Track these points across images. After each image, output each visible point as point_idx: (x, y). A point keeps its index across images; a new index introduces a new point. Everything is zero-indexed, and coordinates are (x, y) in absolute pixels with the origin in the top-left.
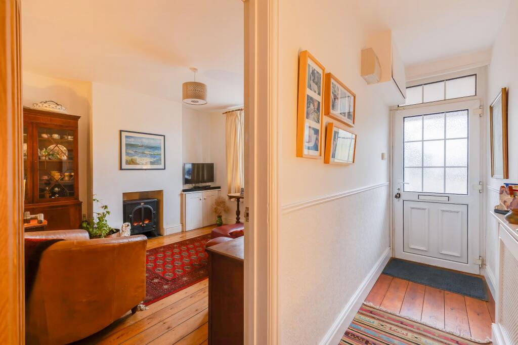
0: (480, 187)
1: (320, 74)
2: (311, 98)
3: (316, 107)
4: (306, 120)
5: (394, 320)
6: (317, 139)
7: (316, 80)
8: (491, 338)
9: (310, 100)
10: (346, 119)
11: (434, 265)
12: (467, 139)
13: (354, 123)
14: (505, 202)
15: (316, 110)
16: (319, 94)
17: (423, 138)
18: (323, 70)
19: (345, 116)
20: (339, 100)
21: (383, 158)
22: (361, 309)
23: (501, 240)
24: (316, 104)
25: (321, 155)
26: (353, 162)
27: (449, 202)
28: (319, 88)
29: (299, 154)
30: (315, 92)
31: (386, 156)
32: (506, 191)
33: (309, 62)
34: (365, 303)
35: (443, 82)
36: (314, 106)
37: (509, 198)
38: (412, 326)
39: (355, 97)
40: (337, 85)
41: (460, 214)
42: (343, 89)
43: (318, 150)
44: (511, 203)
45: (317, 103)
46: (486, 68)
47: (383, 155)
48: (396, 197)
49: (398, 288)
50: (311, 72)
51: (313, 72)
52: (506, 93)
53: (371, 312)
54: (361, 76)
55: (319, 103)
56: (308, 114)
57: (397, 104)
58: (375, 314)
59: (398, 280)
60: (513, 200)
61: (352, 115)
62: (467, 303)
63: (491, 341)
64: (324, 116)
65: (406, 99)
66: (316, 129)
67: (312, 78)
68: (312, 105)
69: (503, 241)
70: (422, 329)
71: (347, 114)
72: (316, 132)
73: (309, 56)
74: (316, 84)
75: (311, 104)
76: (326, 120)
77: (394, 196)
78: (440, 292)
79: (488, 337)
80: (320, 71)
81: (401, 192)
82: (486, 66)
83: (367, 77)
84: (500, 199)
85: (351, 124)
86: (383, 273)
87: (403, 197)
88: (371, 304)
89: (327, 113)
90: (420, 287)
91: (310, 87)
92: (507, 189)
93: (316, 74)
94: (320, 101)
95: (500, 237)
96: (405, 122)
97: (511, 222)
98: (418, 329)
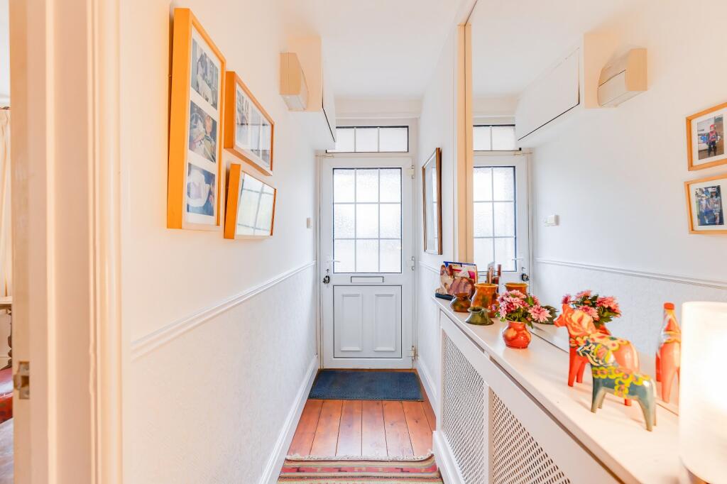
0: (412, 263)
1: (216, 68)
2: (200, 110)
3: (209, 130)
4: (189, 151)
5: (329, 470)
6: (210, 193)
7: (209, 77)
8: (432, 450)
9: (197, 113)
10: (259, 160)
11: (368, 368)
12: (400, 205)
13: (271, 169)
14: (446, 284)
15: (209, 135)
16: (215, 105)
17: (356, 200)
18: (223, 63)
19: (258, 155)
20: (249, 126)
21: (308, 226)
22: (284, 470)
23: (443, 331)
24: (209, 124)
25: (218, 224)
26: (272, 234)
27: (384, 284)
28: (214, 93)
29: (174, 221)
30: (207, 100)
31: (312, 224)
32: (447, 272)
33: (195, 35)
34: (289, 457)
35: (376, 129)
36: (204, 127)
37: (449, 280)
38: (352, 470)
39: (272, 126)
40: (246, 98)
41: (394, 297)
42: (255, 108)
43: (211, 213)
44: (451, 285)
45: (211, 122)
46: (416, 120)
47: (308, 221)
48: (325, 281)
49: (331, 416)
50: (198, 57)
51: (203, 58)
52: (439, 153)
53: (298, 470)
54: (281, 94)
55: (214, 123)
56: (192, 140)
57: (325, 149)
58: (304, 471)
59: (329, 403)
60: (454, 281)
61: (270, 156)
62: (406, 410)
63: (432, 453)
64: (223, 150)
65: (337, 144)
66: (209, 173)
67: (201, 71)
68: (200, 124)
69: (446, 332)
70: (364, 469)
71: (261, 153)
72: (209, 178)
73: (193, 23)
74: (210, 85)
75: (199, 121)
76: (228, 158)
77: (322, 280)
78: (378, 404)
79: (430, 450)
80: (217, 64)
81: (331, 274)
82: (417, 119)
83: (288, 97)
84: (442, 281)
85: (268, 169)
86: (310, 397)
87: (333, 281)
88: (297, 456)
89: (230, 145)
90: (356, 404)
91: (197, 87)
92: (448, 269)
93: (208, 65)
94: (217, 119)
95: (441, 327)
96: (335, 176)
97: (456, 311)
98: (360, 470)
